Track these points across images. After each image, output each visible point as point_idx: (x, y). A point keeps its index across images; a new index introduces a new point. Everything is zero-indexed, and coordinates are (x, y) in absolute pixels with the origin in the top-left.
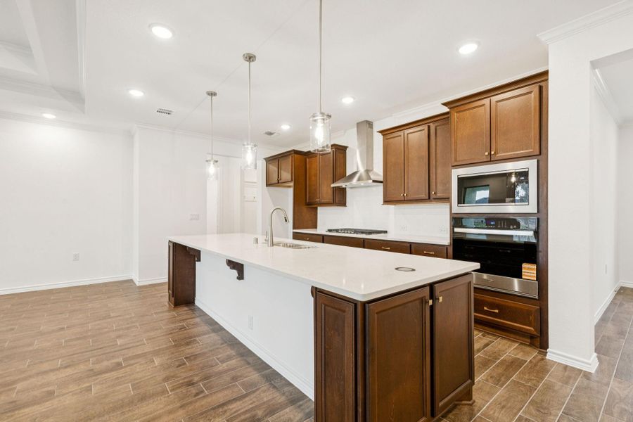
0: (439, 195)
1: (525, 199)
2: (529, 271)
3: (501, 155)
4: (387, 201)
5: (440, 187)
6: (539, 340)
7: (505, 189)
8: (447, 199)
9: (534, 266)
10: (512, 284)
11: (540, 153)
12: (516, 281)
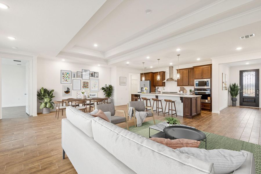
0: (191, 84)
1: (208, 86)
2: (209, 98)
3: (204, 77)
4: (178, 86)
5: (191, 83)
6: (210, 110)
7: (205, 84)
8: (193, 85)
9: (210, 97)
10: (206, 101)
11: (211, 78)
12: (207, 100)
